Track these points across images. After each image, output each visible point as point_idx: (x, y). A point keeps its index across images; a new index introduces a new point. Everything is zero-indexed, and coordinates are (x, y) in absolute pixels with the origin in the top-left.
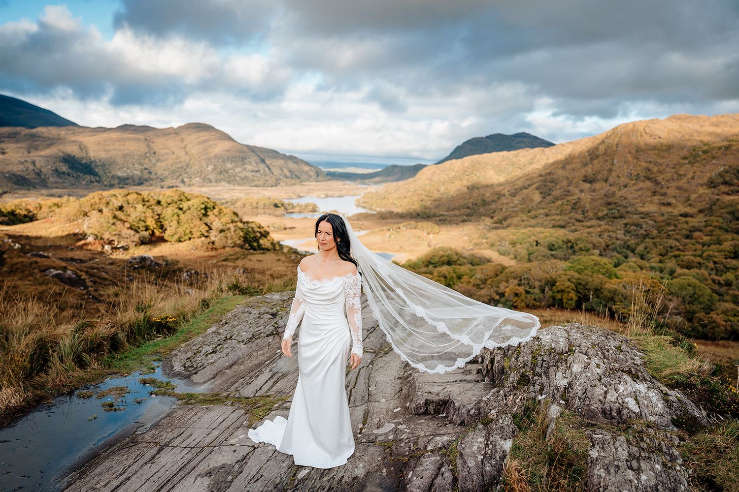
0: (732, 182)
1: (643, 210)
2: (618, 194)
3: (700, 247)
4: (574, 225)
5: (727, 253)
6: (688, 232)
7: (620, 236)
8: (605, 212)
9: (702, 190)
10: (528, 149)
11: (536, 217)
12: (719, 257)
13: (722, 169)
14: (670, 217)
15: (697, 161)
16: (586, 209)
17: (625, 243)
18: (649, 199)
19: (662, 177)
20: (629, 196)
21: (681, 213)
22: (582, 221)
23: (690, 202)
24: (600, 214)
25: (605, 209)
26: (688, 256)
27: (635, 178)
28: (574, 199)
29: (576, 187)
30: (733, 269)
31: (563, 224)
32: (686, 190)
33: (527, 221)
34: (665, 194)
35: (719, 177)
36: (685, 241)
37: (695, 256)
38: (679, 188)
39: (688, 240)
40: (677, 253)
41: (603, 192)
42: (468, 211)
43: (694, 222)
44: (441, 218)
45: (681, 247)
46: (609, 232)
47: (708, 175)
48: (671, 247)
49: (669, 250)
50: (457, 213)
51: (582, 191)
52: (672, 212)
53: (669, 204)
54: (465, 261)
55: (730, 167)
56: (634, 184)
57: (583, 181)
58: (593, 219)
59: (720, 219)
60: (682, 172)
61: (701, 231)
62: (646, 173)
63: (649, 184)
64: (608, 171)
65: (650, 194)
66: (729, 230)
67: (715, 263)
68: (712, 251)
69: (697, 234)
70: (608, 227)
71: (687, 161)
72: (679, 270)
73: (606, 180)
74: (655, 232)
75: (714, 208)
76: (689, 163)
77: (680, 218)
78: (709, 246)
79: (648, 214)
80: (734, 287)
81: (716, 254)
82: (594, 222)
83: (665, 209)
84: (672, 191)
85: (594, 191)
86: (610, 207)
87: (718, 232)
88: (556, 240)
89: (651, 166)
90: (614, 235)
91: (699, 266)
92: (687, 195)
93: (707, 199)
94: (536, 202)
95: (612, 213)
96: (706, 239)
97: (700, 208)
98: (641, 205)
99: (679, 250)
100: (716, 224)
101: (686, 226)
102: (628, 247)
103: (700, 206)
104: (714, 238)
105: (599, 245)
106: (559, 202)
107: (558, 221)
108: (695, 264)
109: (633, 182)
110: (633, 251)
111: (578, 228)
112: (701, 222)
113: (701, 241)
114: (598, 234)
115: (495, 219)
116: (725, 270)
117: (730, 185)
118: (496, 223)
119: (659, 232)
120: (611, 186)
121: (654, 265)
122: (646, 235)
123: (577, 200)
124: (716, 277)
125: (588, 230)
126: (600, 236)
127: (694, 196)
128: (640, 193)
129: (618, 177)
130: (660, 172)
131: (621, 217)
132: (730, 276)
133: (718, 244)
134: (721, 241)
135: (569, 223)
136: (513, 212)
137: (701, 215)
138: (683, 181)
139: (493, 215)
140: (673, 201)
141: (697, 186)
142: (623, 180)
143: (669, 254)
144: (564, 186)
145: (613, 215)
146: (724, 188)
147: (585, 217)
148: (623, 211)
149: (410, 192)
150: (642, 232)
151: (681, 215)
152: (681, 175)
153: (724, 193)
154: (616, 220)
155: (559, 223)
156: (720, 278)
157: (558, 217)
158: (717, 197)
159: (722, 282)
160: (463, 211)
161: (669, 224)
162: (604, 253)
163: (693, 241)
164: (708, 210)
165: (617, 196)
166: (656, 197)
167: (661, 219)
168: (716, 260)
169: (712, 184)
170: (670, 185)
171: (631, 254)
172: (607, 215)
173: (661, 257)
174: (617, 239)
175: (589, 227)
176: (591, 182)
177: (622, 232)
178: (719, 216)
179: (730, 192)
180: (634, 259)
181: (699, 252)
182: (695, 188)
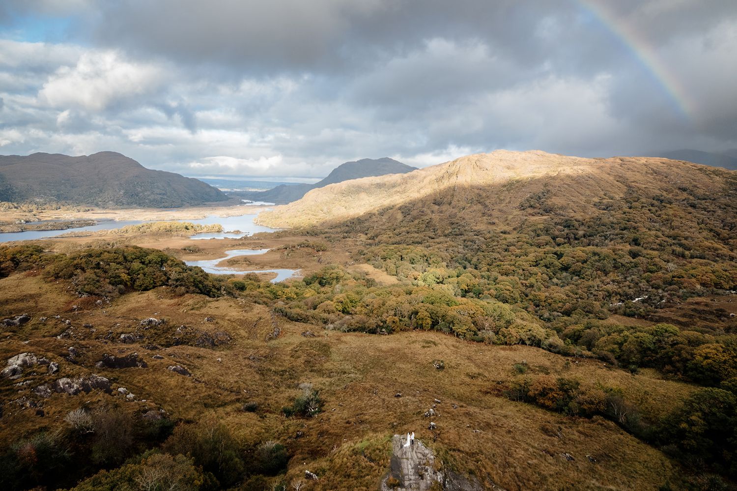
0: (535, 206)
1: (476, 228)
2: (459, 215)
3: (514, 257)
4: (428, 242)
5: (531, 262)
6: (505, 247)
7: (460, 250)
8: (450, 231)
9: (516, 212)
10: (391, 174)
11: (400, 234)
12: (526, 266)
13: (529, 195)
14: (495, 235)
15: (512, 189)
16: (436, 228)
17: (464, 256)
18: (480, 219)
19: (488, 201)
20: (467, 217)
21: (501, 230)
22: (434, 238)
23: (508, 222)
24: (447, 232)
25: (449, 227)
26: (506, 266)
27: (470, 202)
28: (427, 219)
29: (428, 208)
30: (535, 274)
31: (420, 241)
32: (505, 212)
33: (394, 237)
34: (490, 215)
35: (527, 202)
36: (504, 253)
37: (511, 265)
38: (500, 211)
39: (506, 253)
40: (499, 263)
41: (448, 213)
42: (347, 228)
43: (510, 238)
44: (327, 235)
45: (501, 259)
46: (453, 247)
47: (520, 200)
48: (495, 259)
49: (494, 261)
50: (339, 230)
51: (433, 212)
52: (495, 230)
53: (494, 224)
54: (349, 276)
55: (534, 194)
56: (470, 207)
57: (433, 203)
58: (441, 236)
59: (527, 235)
60: (502, 198)
61: (514, 245)
62: (478, 197)
63: (480, 207)
64: (451, 196)
65: (481, 215)
66: (533, 244)
67: (523, 270)
68: (521, 261)
69: (512, 248)
70: (452, 243)
71: (505, 189)
72: (500, 278)
73: (450, 204)
74: (484, 247)
75: (524, 226)
76: (507, 190)
77: (501, 234)
78: (520, 257)
79: (479, 232)
80: (535, 288)
81: (524, 263)
82: (442, 239)
83: (491, 227)
84: (496, 213)
85: (441, 212)
86: (453, 226)
87: (525, 246)
88: (416, 255)
89: (481, 192)
90: (456, 249)
91: (513, 273)
92: (506, 216)
93: (519, 219)
94: (399, 221)
95: (455, 231)
96: (518, 251)
97: (514, 227)
98: (475, 224)
99: (501, 261)
100: (525, 240)
101: (504, 242)
102: (466, 259)
103: (514, 225)
104: (523, 251)
105: (446, 258)
106: (416, 222)
107: (416, 238)
108: (511, 271)
109: (469, 205)
110: (469, 262)
111: (431, 244)
112: (515, 238)
113: (515, 253)
114: (446, 249)
115: (369, 235)
116: (529, 275)
117: (534, 208)
118: (370, 239)
119: (487, 247)
120: (453, 208)
121: (483, 274)
122: (478, 249)
123: (430, 220)
124: (524, 281)
125: (438, 246)
126: (447, 250)
127: (511, 217)
128: (474, 214)
129: (459, 201)
130: (488, 197)
131: (461, 235)
132: (532, 280)
133: (526, 255)
134: (527, 253)
135: (424, 240)
136: (383, 230)
137: (515, 232)
138: (503, 205)
139: (367, 232)
140: (496, 221)
141: (512, 209)
142: (462, 204)
143: (494, 264)
144: (419, 207)
145: (455, 233)
146: (530, 211)
147: (435, 235)
148: (462, 229)
149: (299, 212)
150: (476, 246)
151: (502, 232)
152: (501, 200)
153: (530, 214)
154: (457, 237)
155: (417, 240)
156: (526, 282)
157: (416, 235)
158: (525, 218)
159: (528, 285)
160: (343, 229)
161: (493, 241)
162: (450, 265)
163: (510, 253)
164: (519, 229)
165: (458, 217)
166: (485, 217)
167: (488, 235)
168: (524, 268)
169: (522, 208)
170: (495, 208)
171: (468, 265)
172: (451, 233)
173: (488, 267)
174: (459, 253)
175: (439, 243)
176: (439, 205)
177: (462, 247)
178: (526, 234)
179: (534, 214)
180: (470, 269)
181: (513, 263)
182: (511, 210)
